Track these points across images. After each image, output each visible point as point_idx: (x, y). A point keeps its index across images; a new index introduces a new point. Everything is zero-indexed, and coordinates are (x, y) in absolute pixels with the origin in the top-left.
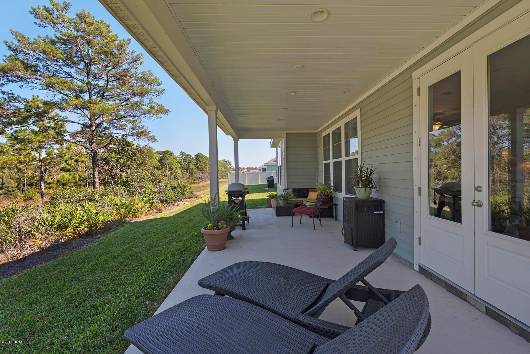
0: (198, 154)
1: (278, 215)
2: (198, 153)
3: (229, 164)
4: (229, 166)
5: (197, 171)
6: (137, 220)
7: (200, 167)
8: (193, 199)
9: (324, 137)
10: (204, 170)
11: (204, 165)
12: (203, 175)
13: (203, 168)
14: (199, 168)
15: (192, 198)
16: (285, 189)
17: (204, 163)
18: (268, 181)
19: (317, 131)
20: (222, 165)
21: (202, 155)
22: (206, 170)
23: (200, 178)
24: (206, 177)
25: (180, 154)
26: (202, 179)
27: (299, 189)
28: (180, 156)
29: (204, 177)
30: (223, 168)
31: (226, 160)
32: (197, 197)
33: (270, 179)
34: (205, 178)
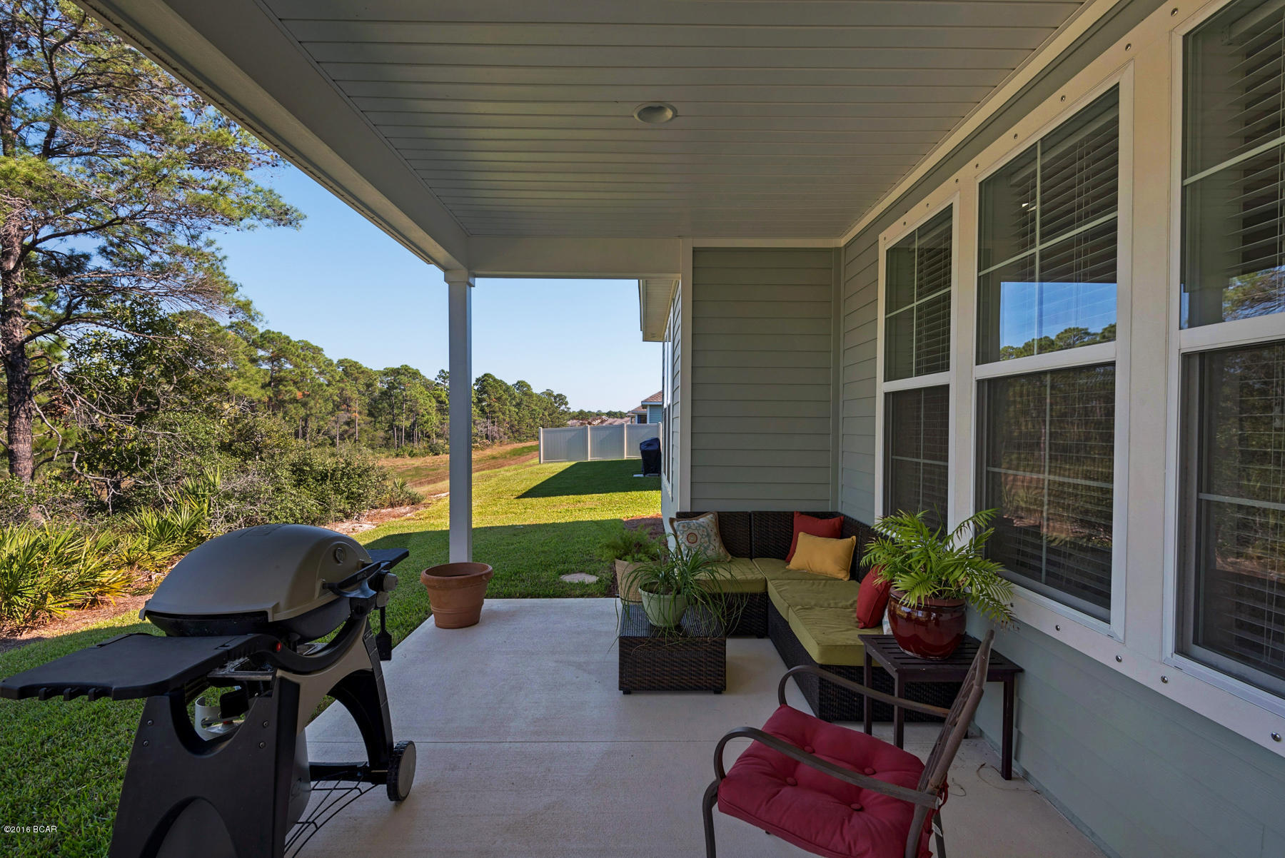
0: (483, 377)
1: (629, 685)
2: (485, 375)
3: (562, 404)
4: (563, 407)
5: (479, 420)
6: (49, 632)
7: (487, 410)
8: (402, 510)
9: (890, 252)
10: (498, 417)
11: (497, 404)
12: (496, 428)
13: (495, 412)
14: (486, 413)
15: (401, 505)
16: (681, 516)
17: (499, 399)
18: (643, 453)
19: (842, 242)
20: (544, 405)
21: (495, 380)
22: (502, 416)
23: (487, 437)
24: (502, 434)
25: (439, 376)
26: (493, 439)
27: (749, 515)
28: (440, 382)
29: (497, 435)
30: (546, 413)
31: (555, 394)
32: (414, 501)
33: (650, 448)
34: (501, 437)
